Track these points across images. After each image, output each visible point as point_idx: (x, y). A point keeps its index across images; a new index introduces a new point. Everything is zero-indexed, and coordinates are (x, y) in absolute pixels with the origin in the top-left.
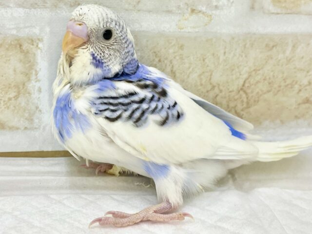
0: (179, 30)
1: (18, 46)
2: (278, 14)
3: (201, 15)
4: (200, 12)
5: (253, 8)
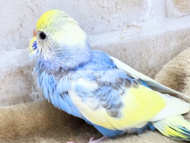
0: (122, 40)
1: (21, 73)
2: (184, 16)
3: (134, 28)
4: (133, 26)
5: (167, 16)
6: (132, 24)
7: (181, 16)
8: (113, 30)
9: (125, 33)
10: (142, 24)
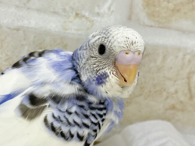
0: (64, 31)
2: (151, 26)
3: (84, 19)
4: (83, 16)
5: (130, 18)
6: (83, 14)
7: (147, 26)
8: (55, 13)
9: (71, 22)
10: (96, 18)
